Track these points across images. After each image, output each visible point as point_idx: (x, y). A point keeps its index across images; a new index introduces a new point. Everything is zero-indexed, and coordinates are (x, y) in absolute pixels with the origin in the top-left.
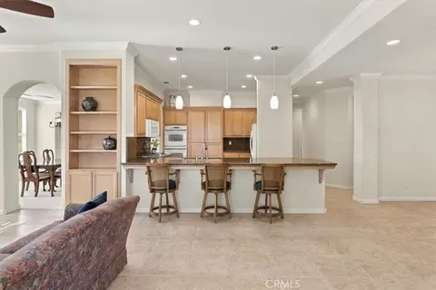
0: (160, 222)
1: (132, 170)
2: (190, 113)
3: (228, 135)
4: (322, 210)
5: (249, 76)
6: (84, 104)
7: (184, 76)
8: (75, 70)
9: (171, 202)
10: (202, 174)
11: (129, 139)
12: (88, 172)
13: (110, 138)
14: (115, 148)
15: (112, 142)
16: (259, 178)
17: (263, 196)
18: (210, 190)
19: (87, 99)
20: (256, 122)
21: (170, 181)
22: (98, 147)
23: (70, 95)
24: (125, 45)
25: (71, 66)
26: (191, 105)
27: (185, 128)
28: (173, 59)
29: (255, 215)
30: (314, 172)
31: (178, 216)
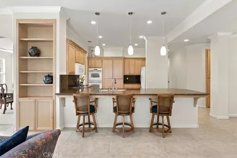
0: (83, 137)
1: (64, 98)
2: (104, 60)
3: (127, 73)
4: (196, 126)
5: (141, 37)
6: (30, 52)
7: (100, 37)
8: (24, 28)
9: (92, 120)
10: (114, 102)
11: (62, 76)
12: (32, 99)
13: (49, 76)
14: (52, 83)
15: (50, 79)
16: (154, 104)
17: (156, 117)
18: (120, 114)
19: (32, 48)
20: (145, 66)
21: (91, 106)
22: (40, 82)
23: (19, 45)
24: (58, 9)
25: (20, 24)
26: (104, 56)
27: (101, 69)
28: (93, 23)
29: (151, 130)
30: (191, 100)
31: (97, 132)
